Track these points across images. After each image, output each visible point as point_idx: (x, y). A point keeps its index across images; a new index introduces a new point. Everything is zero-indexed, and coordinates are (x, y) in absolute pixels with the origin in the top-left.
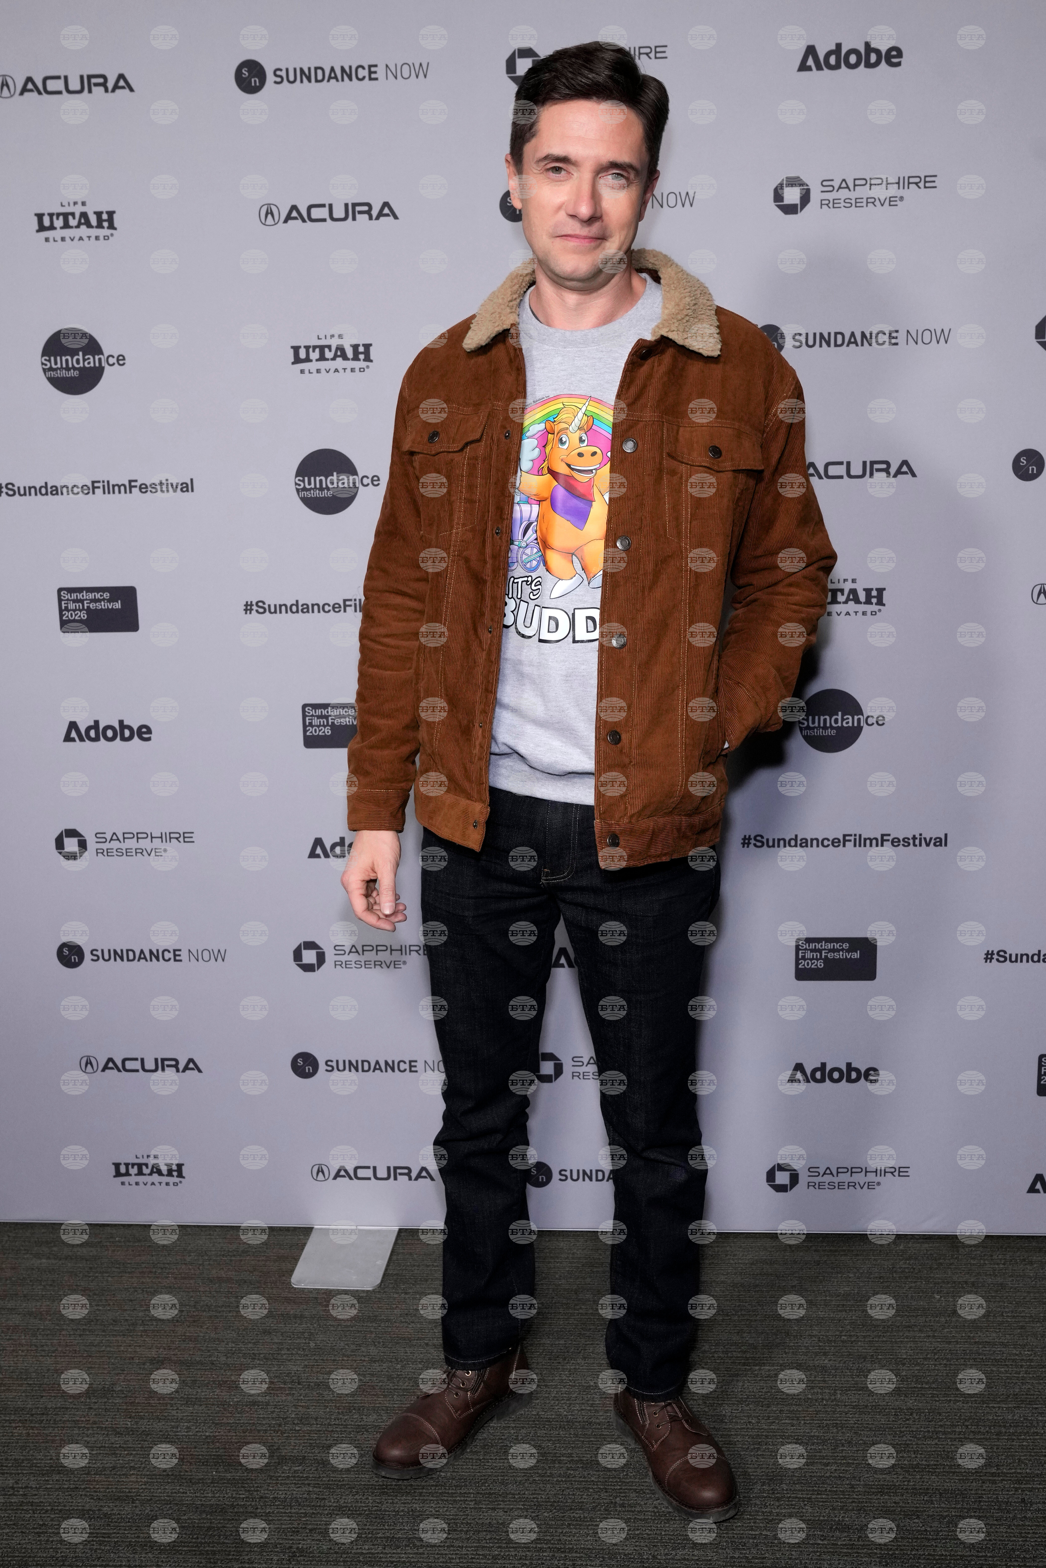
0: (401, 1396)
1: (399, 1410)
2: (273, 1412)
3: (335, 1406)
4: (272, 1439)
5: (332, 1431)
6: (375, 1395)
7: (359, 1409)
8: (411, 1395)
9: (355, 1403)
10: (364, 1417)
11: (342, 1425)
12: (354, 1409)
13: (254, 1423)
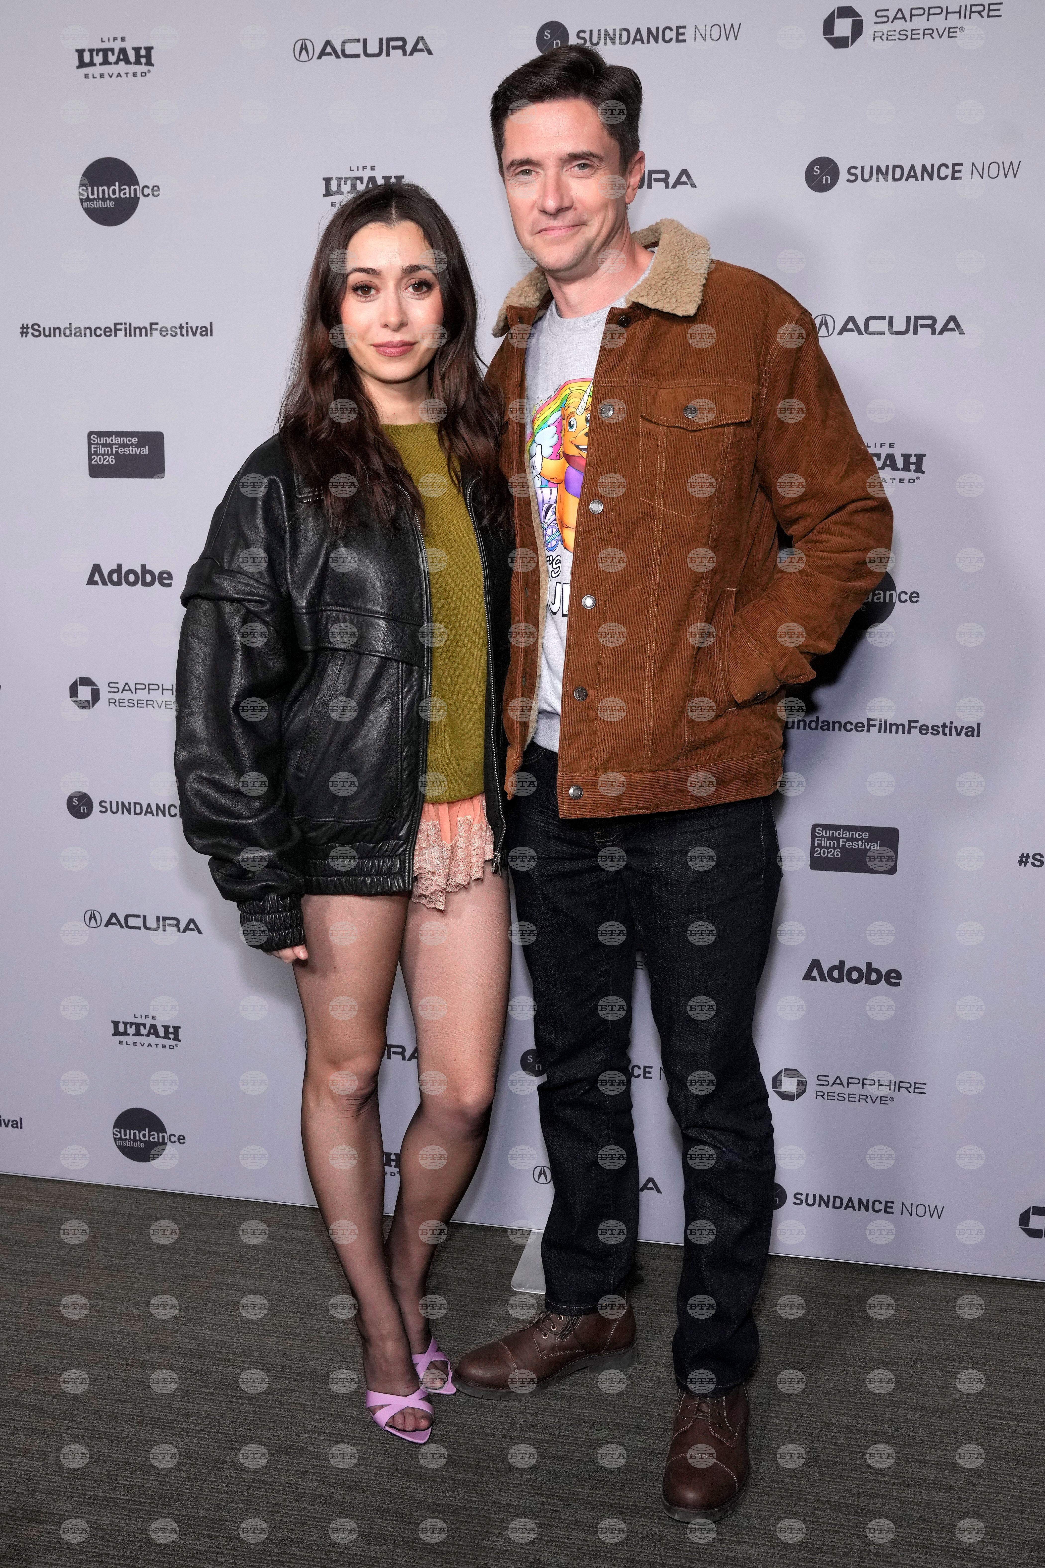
0: (632, 1413)
1: (631, 1428)
2: (500, 1416)
3: (564, 1417)
4: (502, 1444)
5: (563, 1442)
6: (605, 1410)
7: (590, 1423)
8: (643, 1414)
9: (584, 1416)
10: (595, 1432)
11: (572, 1437)
12: (584, 1422)
13: (481, 1426)
